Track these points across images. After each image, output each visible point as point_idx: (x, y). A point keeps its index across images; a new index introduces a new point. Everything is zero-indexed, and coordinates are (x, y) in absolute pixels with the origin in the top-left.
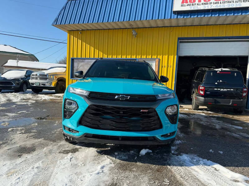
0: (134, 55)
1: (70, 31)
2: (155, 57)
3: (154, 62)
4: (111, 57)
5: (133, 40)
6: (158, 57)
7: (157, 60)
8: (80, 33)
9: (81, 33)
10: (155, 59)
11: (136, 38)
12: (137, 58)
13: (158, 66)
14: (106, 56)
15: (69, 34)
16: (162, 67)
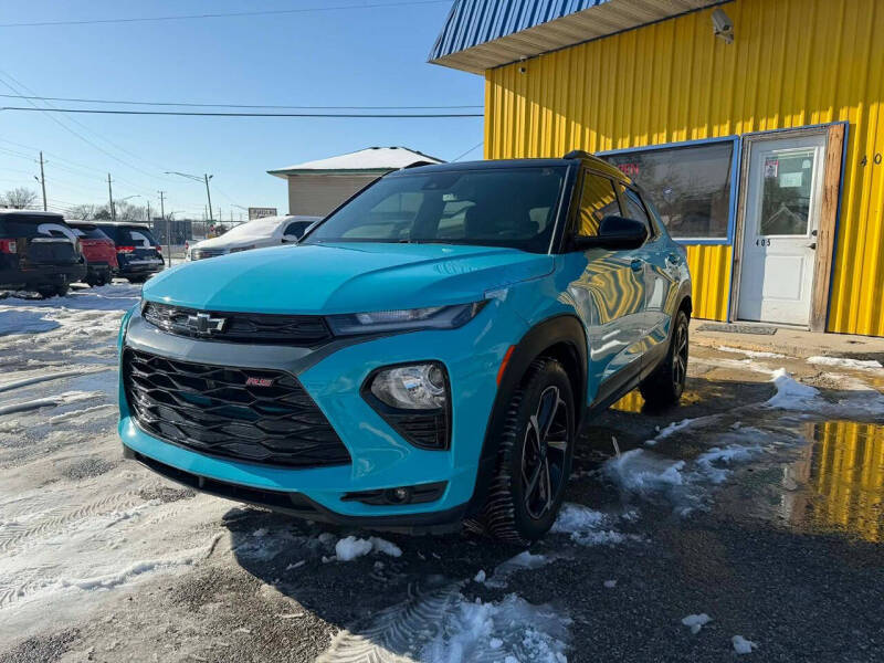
0: (721, 122)
1: (493, 68)
2: (827, 118)
3: (823, 139)
4: (626, 146)
5: (720, 55)
6: (843, 117)
7: (837, 131)
8: (520, 70)
9: (523, 70)
10: (824, 128)
11: (734, 43)
12: (738, 132)
13: (837, 161)
14: (610, 141)
15: (489, 84)
16: (863, 162)
